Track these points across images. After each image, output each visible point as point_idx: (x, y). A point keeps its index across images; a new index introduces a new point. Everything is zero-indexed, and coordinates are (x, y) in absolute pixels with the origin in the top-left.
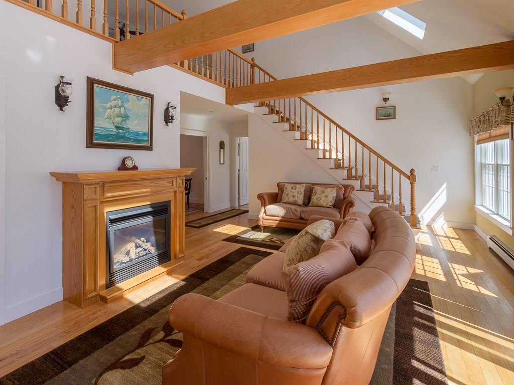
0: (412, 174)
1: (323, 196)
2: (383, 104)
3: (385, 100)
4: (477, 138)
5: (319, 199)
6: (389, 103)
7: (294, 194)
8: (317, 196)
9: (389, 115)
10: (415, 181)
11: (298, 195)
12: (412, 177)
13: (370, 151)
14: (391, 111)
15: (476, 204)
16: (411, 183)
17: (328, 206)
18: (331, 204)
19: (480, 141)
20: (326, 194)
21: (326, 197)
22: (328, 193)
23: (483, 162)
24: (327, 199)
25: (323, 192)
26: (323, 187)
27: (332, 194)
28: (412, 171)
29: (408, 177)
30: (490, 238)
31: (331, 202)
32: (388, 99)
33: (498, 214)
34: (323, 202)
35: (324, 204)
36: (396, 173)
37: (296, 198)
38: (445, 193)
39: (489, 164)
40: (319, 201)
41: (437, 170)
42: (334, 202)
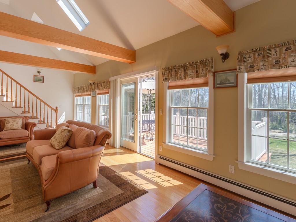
1: (15, 123)
2: (38, 74)
3: (39, 72)
4: (75, 95)
5: (12, 125)
6: (41, 74)
8: (10, 124)
9: (40, 80)
10: (58, 112)
12: (56, 110)
13: (37, 98)
14: (42, 78)
16: (56, 113)
17: (19, 128)
18: (20, 127)
19: (76, 96)
20: (17, 122)
22: (18, 121)
23: (77, 104)
25: (14, 121)
26: (13, 118)
27: (20, 121)
28: (56, 108)
29: (55, 111)
31: (20, 126)
32: (40, 72)
34: (15, 126)
35: (16, 128)
36: (50, 109)
38: (64, 116)
40: (13, 126)
41: (61, 107)
42: (21, 126)
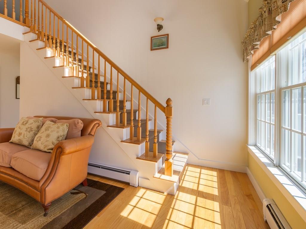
0: (168, 106)
2: (157, 33)
7: (21, 131)
9: (162, 44)
11: (26, 132)
12: (167, 109)
13: (125, 78)
14: (164, 40)
15: (249, 143)
16: (167, 118)
21: (48, 136)
24: (48, 139)
27: (58, 132)
28: (168, 101)
29: (164, 110)
30: (267, 206)
31: (53, 144)
33: (279, 166)
37: (21, 137)
39: (265, 93)
41: (208, 103)
